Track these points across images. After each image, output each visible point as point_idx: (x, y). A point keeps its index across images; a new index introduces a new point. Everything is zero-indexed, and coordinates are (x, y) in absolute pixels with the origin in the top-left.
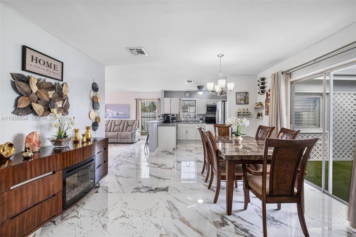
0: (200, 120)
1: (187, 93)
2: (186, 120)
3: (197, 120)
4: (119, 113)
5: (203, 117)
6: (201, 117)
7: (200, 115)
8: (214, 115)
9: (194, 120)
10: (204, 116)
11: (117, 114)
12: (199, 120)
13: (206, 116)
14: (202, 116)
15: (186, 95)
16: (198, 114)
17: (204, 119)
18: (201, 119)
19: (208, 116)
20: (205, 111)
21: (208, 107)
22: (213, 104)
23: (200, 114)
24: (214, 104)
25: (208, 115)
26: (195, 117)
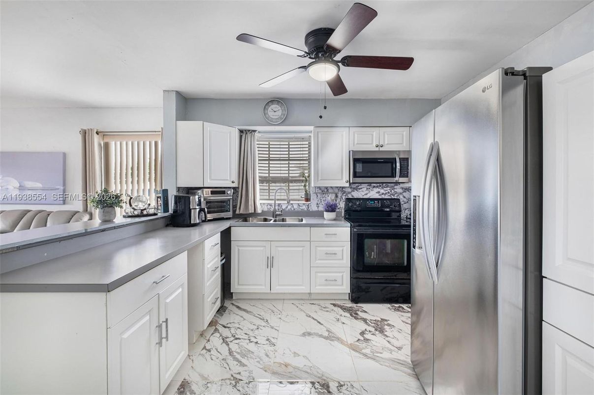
0: (327, 211)
1: (274, 107)
2: (272, 209)
3: (314, 208)
4: (29, 184)
5: (337, 196)
6: (330, 198)
7: (325, 190)
8: (378, 190)
9: (305, 208)
10: (339, 195)
11: (21, 188)
12: (321, 208)
13: (350, 197)
14: (334, 195)
15: (270, 113)
16: (320, 188)
17: (342, 205)
18: (331, 208)
19: (357, 195)
20: (346, 177)
21: (356, 161)
22: (377, 149)
23: (327, 188)
24: (381, 149)
25: (356, 189)
26: (307, 199)
